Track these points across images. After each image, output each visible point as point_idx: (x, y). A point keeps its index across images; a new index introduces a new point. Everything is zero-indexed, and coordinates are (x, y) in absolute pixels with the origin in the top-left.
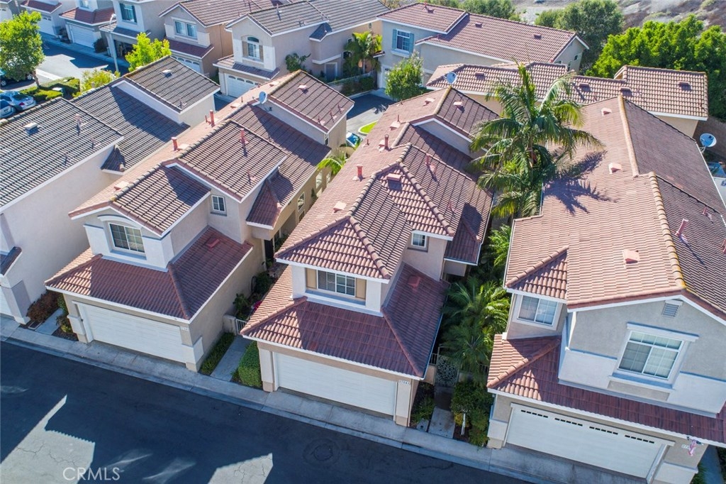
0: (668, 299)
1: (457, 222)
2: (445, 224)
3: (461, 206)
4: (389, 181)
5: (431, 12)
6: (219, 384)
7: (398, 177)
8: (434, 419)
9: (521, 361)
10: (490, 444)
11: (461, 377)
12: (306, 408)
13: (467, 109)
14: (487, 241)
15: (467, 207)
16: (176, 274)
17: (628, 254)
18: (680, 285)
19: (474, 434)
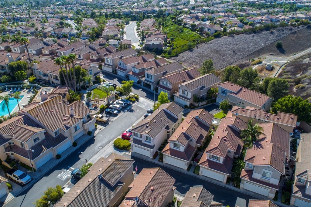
0: (268, 165)
1: (236, 148)
2: (234, 149)
3: (237, 145)
4: (224, 139)
5: (232, 86)
6: (191, 173)
7: (226, 139)
8: (230, 183)
9: (246, 174)
10: (240, 188)
11: (236, 176)
12: (207, 179)
13: (240, 122)
14: (242, 152)
15: (239, 145)
16: (185, 153)
17: (264, 158)
18: (269, 164)
19: (238, 186)
